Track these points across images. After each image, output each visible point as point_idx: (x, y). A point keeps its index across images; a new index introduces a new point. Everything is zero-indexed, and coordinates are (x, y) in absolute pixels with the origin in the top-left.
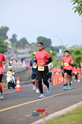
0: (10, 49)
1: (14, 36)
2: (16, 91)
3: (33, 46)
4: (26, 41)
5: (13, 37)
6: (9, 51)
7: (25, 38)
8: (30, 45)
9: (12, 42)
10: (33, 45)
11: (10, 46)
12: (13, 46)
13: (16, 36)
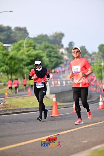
0: (66, 60)
1: (71, 44)
2: (73, 112)
3: (94, 57)
4: (86, 50)
5: (69, 45)
6: (65, 63)
7: (84, 47)
8: (90, 56)
9: (68, 52)
10: (93, 55)
11: (66, 57)
12: (69, 57)
13: (73, 44)
